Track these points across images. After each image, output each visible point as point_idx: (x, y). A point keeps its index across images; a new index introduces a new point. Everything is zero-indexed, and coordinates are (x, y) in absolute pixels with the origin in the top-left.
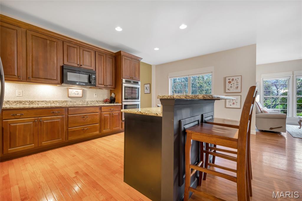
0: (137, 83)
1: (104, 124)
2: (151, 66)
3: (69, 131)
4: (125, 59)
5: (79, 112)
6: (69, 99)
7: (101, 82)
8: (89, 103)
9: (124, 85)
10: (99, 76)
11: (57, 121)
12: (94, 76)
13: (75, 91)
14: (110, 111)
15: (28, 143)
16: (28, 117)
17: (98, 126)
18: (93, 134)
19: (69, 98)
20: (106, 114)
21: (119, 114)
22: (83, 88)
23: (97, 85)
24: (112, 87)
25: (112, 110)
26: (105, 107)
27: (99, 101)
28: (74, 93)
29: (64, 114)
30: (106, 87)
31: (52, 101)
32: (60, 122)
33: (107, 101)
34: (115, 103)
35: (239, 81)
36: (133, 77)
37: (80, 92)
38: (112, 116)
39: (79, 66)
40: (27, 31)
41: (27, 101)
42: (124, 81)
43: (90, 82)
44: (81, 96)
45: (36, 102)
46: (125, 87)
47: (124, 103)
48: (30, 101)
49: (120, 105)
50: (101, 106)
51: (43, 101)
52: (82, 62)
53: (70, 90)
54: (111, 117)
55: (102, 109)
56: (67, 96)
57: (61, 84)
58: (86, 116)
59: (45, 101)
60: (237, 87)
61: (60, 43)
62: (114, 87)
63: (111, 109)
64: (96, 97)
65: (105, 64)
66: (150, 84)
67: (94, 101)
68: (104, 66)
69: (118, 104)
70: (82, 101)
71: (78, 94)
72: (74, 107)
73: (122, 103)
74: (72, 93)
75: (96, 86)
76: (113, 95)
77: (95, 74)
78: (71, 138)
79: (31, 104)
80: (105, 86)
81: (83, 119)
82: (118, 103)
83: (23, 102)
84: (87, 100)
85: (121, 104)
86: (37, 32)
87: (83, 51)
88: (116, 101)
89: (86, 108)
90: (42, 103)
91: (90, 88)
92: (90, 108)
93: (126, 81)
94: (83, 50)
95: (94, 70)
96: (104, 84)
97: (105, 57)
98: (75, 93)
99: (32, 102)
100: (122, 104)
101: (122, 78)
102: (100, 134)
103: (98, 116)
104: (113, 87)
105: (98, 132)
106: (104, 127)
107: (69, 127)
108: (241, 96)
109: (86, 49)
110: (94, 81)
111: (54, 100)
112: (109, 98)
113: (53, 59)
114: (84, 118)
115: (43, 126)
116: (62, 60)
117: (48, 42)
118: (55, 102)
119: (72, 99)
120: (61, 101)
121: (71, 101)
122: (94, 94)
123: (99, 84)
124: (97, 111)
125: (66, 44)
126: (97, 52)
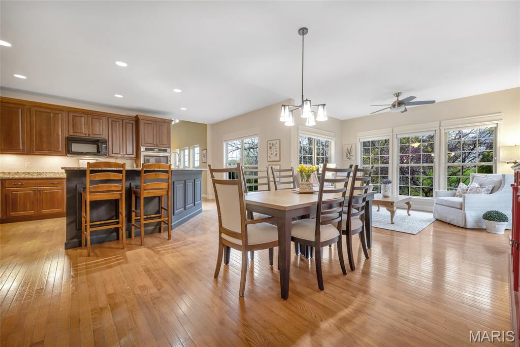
2: (206, 125)
4: (145, 123)
9: (143, 154)
10: (112, 145)
11: (56, 192)
12: (105, 145)
13: (87, 161)
15: (28, 209)
23: (111, 154)
24: (132, 156)
30: (123, 156)
35: (278, 145)
39: (87, 135)
40: (32, 108)
41: (35, 173)
42: (143, 148)
43: (99, 152)
46: (145, 156)
48: (38, 172)
51: (51, 172)
52: (91, 131)
53: (80, 161)
57: (66, 155)
60: (276, 154)
61: (64, 114)
62: (135, 156)
65: (121, 130)
68: (119, 132)
74: (83, 164)
75: (109, 156)
77: (107, 143)
80: (121, 155)
83: (32, 174)
86: (41, 107)
87: (92, 120)
90: (50, 174)
93: (146, 149)
94: (93, 118)
95: (107, 138)
97: (121, 123)
99: (40, 174)
101: (140, 146)
108: (280, 165)
109: (95, 117)
110: (105, 151)
115: (42, 195)
116: (67, 131)
117: (52, 115)
123: (113, 154)
125: (71, 114)
126: (109, 119)
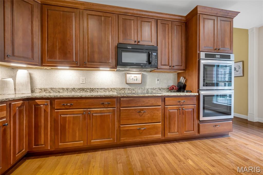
0: (228, 57)
1: (170, 124)
2: (247, 30)
3: (121, 129)
4: (204, 19)
5: (134, 105)
6: (127, 87)
7: (165, 61)
8: (150, 91)
9: (203, 62)
10: (161, 54)
11: (107, 115)
12: (155, 54)
13: (133, 76)
14: (179, 104)
15: (77, 139)
16: (77, 107)
17: (160, 126)
18: (153, 137)
19: (127, 85)
20: (172, 109)
21: (193, 109)
22: (143, 73)
23: (159, 66)
24: (181, 68)
25: (182, 103)
26: (171, 98)
27: (162, 88)
28: (132, 79)
29: (116, 106)
30: (172, 68)
31: (110, 88)
32: (111, 116)
33: (173, 89)
34: (185, 91)
36: (220, 48)
37: (139, 77)
38: (182, 112)
39: (136, 43)
41: (88, 89)
42: (202, 55)
43: (149, 62)
44: (141, 83)
45: (96, 89)
46: (204, 65)
47: (202, 93)
48: (91, 88)
49: (195, 96)
50: (165, 96)
51: (102, 88)
52: (140, 37)
53: (128, 75)
54: (180, 114)
55: (166, 101)
56: (125, 82)
57: (116, 68)
58: (142, 110)
59: (103, 88)
61: (115, 18)
62: (184, 69)
63: (179, 102)
64: (159, 83)
65: (170, 35)
66: (243, 62)
67: (156, 89)
68: (168, 39)
69: (192, 94)
70: (141, 89)
71: (137, 80)
72: (128, 97)
73: (198, 92)
74: (130, 79)
75: (157, 68)
76: (182, 80)
77: (156, 50)
78: (124, 140)
79: (91, 91)
80: (170, 66)
81: (139, 115)
82: (191, 92)
83: (85, 90)
84: (147, 87)
85: (197, 94)
87: (141, 23)
88: (187, 88)
89: (144, 99)
91: (151, 71)
92: (149, 99)
93: (207, 56)
94: (142, 21)
95: (155, 45)
96: (168, 65)
97: (170, 25)
98: (134, 78)
99: (92, 90)
100: (199, 95)
101: (198, 52)
102: (163, 138)
103: (161, 112)
104: (183, 67)
105: (160, 135)
106: (170, 128)
107: (121, 124)
110: (155, 61)
111: (112, 88)
112: (176, 85)
113: (108, 38)
114: (140, 113)
115: (92, 120)
116: (117, 38)
117: (103, 19)
118: (113, 90)
119: (130, 86)
120: (119, 88)
121: (129, 89)
122: (156, 79)
123: (162, 65)
124: (159, 105)
125: (121, 17)
126: (159, 21)
